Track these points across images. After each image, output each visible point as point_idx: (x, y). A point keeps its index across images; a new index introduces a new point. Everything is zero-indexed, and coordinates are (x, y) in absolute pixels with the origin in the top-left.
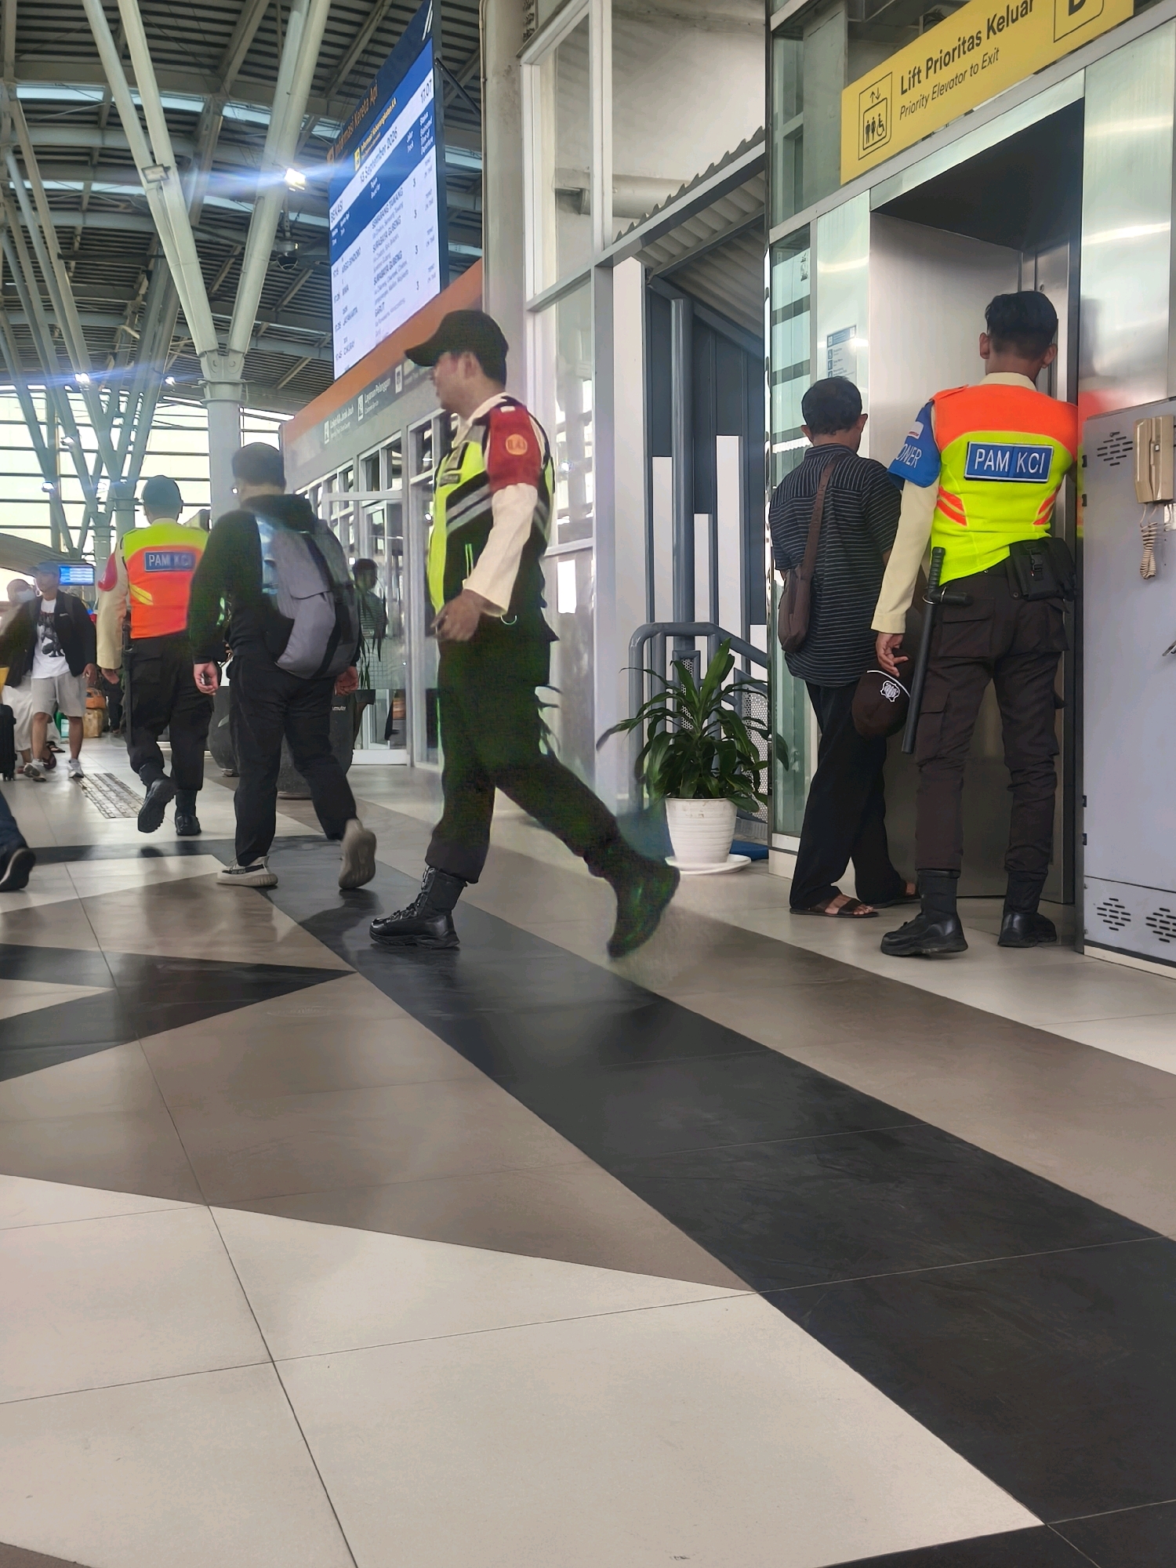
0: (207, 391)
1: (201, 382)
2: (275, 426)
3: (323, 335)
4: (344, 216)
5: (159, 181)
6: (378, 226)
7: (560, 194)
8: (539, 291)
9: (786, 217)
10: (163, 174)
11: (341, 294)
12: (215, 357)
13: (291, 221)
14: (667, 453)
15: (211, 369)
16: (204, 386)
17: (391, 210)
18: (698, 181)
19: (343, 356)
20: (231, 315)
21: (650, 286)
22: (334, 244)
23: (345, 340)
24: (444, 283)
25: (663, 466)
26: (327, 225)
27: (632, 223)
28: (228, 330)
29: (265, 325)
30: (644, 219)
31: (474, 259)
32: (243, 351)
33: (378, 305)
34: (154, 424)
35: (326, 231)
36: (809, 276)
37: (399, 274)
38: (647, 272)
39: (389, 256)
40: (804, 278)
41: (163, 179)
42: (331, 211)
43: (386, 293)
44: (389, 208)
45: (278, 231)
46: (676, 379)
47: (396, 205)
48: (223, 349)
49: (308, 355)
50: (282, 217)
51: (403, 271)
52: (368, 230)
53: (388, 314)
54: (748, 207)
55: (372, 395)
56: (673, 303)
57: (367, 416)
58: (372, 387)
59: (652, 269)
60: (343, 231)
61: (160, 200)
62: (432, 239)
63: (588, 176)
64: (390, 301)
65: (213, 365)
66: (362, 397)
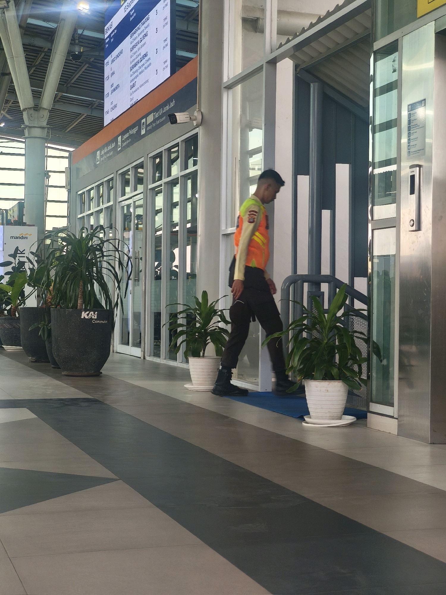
0: (26, 132)
1: (23, 126)
2: (67, 154)
3: (94, 101)
4: (113, 31)
5: (3, 8)
6: (134, 37)
7: (245, 20)
8: (231, 76)
9: (383, 36)
10: (6, 5)
11: (110, 76)
12: (32, 111)
13: (79, 34)
14: (306, 173)
15: (29, 118)
16: (25, 128)
18: (329, 14)
19: (110, 112)
20: (42, 89)
21: (298, 75)
22: (106, 47)
24: (173, 72)
25: (304, 181)
26: (102, 37)
27: (289, 38)
28: (40, 98)
29: (60, 94)
30: (295, 36)
31: (189, 60)
32: (48, 109)
33: (132, 83)
35: (104, 40)
36: (397, 70)
37: (146, 65)
38: (296, 67)
39: (140, 54)
40: (394, 71)
41: (5, 7)
42: (106, 28)
43: (137, 76)
44: (141, 27)
45: (72, 40)
47: (145, 25)
48: (37, 108)
49: (85, 112)
50: (75, 30)
51: (148, 63)
52: (128, 39)
53: (138, 88)
54: (359, 30)
55: (127, 135)
56: (312, 85)
57: (124, 148)
59: (299, 65)
60: (112, 40)
61: (3, 20)
62: (167, 45)
63: (263, 10)
64: (139, 81)
65: (30, 117)
66: (120, 137)
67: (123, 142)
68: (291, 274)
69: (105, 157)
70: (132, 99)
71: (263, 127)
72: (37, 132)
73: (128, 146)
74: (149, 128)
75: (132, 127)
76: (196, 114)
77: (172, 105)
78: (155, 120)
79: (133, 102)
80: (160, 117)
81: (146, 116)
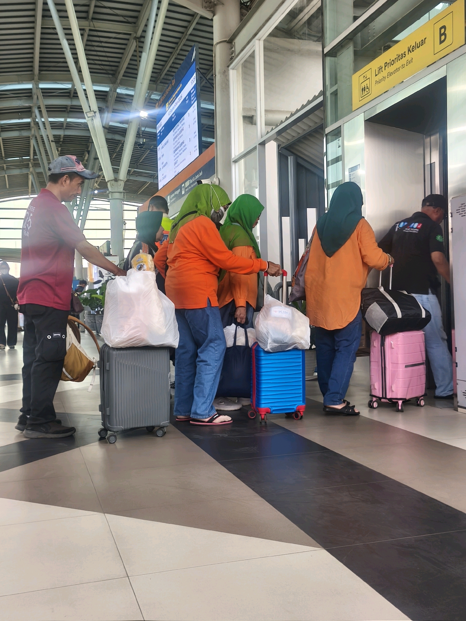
0: (110, 195)
1: (107, 192)
2: (136, 208)
3: (155, 173)
4: (162, 128)
5: (92, 117)
6: (175, 131)
7: (245, 117)
8: (237, 154)
9: (331, 124)
10: (94, 114)
11: (161, 157)
12: (113, 182)
13: (142, 130)
14: (288, 215)
15: (111, 187)
16: (109, 193)
17: (180, 125)
18: (298, 111)
19: (162, 181)
20: (119, 167)
21: (280, 151)
22: (158, 138)
23: (163, 175)
24: (200, 153)
25: (286, 220)
26: (155, 132)
27: (272, 128)
28: (118, 172)
29: (133, 170)
30: (277, 126)
31: (211, 143)
32: (124, 180)
33: (175, 161)
34: (90, 208)
35: (155, 134)
36: (341, 146)
37: (183, 149)
38: (279, 146)
39: (179, 142)
40: (339, 147)
41: (93, 116)
42: (157, 126)
43: (178, 156)
44: (180, 124)
45: (137, 134)
46: (291, 187)
47: (182, 123)
48: (116, 180)
49: (149, 181)
50: (139, 129)
51: (185, 148)
52: (172, 133)
53: (179, 164)
54: (317, 120)
55: (173, 195)
56: (289, 157)
58: (173, 192)
59: (281, 145)
60: (162, 134)
61: (92, 124)
62: (196, 136)
63: (255, 110)
64: (180, 159)
65: (112, 185)
66: (169, 196)
68: (280, 281)
70: (175, 172)
71: (258, 188)
72: (117, 195)
73: (174, 202)
75: (177, 189)
76: (215, 180)
77: (201, 174)
78: (190, 185)
79: (176, 174)
80: (193, 182)
81: (184, 182)
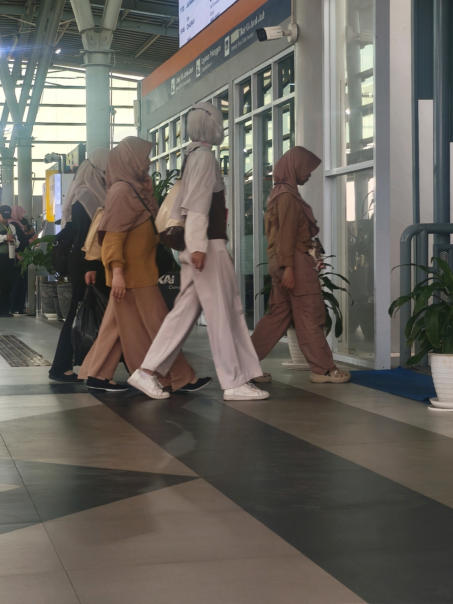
0: (86, 58)
1: (82, 52)
14: (430, 97)
15: (89, 42)
16: (84, 54)
19: (187, 29)
49: (158, 32)
55: (207, 58)
66: (199, 60)
67: (202, 66)
68: (412, 223)
69: (182, 85)
70: (212, 13)
71: (374, 41)
72: (99, 58)
73: (209, 71)
74: (234, 48)
75: (214, 47)
76: (290, 27)
77: (262, 17)
78: (240, 39)
79: (214, 16)
80: (247, 33)
81: (229, 33)
